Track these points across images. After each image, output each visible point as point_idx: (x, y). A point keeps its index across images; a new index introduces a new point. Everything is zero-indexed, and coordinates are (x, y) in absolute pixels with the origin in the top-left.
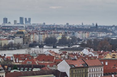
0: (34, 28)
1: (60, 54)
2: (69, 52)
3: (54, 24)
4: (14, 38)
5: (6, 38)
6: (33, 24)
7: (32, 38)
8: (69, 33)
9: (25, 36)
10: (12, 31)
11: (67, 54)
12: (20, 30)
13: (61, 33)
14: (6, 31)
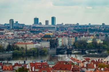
0: (67, 29)
1: (83, 61)
2: (93, 59)
3: (90, 24)
4: (40, 41)
5: (32, 42)
6: (65, 24)
7: (61, 42)
8: (102, 36)
9: (52, 39)
10: (40, 34)
11: (90, 61)
12: (49, 32)
13: (93, 35)
14: (34, 34)
